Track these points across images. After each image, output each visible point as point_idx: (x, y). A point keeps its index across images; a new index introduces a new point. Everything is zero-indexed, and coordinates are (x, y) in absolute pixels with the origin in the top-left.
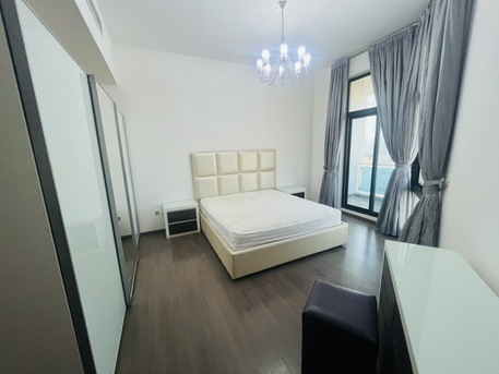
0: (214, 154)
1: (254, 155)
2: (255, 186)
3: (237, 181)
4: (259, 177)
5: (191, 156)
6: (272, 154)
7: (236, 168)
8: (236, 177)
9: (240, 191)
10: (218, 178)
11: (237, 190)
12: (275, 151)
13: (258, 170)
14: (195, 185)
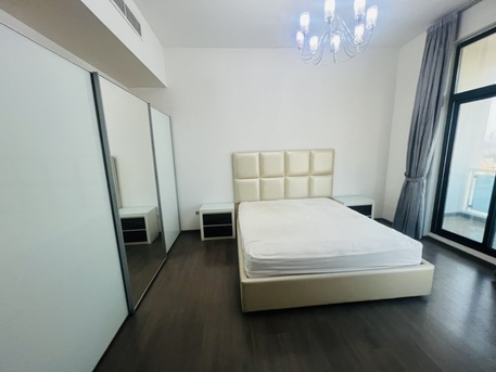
0: (257, 155)
1: (306, 156)
2: (305, 191)
3: (282, 186)
4: (310, 182)
5: (233, 156)
6: (330, 154)
7: (282, 170)
8: (282, 180)
9: (286, 197)
10: (260, 181)
11: (283, 196)
12: (333, 151)
13: (310, 173)
14: (235, 187)
